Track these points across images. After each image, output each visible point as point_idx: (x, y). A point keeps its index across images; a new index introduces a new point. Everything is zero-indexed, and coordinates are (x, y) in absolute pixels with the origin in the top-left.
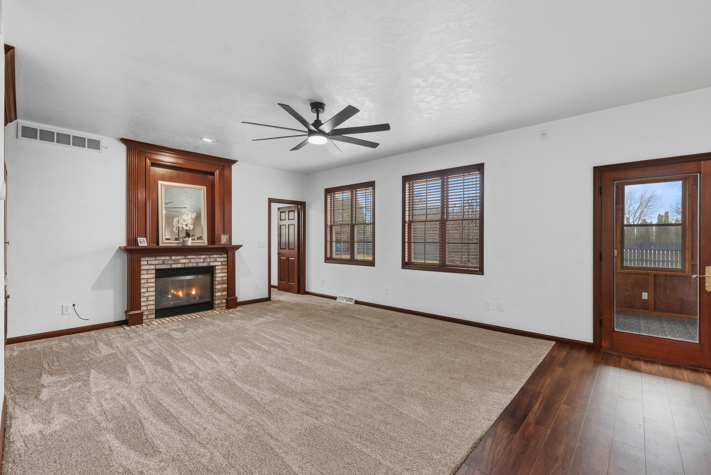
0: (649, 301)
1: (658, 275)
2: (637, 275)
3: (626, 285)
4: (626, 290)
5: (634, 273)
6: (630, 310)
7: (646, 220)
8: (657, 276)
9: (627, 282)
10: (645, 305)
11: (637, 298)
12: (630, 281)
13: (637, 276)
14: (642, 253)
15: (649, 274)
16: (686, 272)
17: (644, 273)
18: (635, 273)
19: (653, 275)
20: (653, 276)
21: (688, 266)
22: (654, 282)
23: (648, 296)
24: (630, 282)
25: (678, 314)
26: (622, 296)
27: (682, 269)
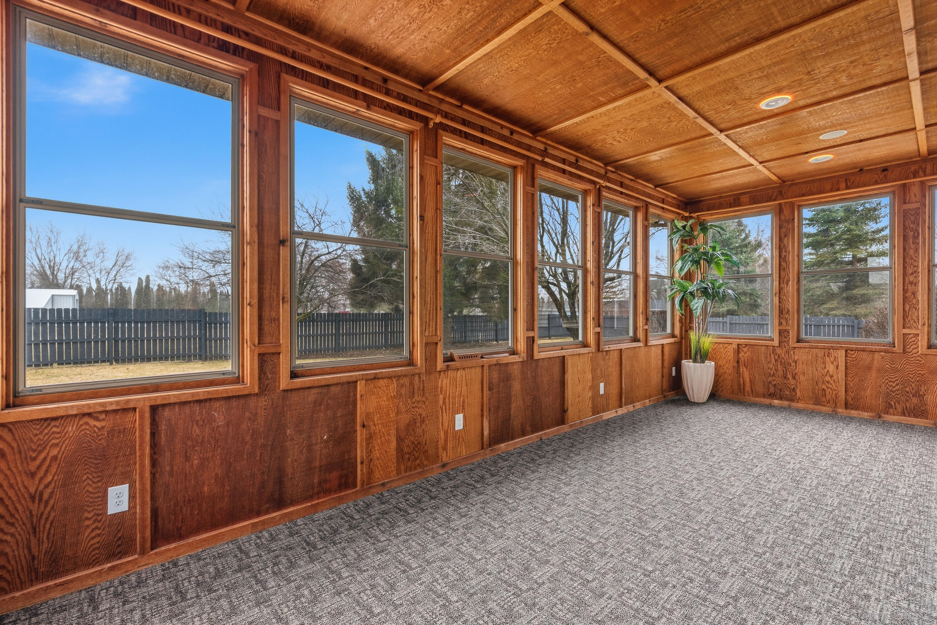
0: (135, 513)
1: (164, 406)
2: (86, 419)
3: (33, 475)
4: (33, 498)
5: (68, 416)
6: (56, 585)
7: (123, 284)
8: (160, 409)
9: (38, 462)
10: (119, 535)
11: (87, 519)
12: (54, 452)
13: (87, 423)
14: (116, 329)
15: (134, 409)
16: (243, 382)
17: (114, 407)
18: (76, 415)
19: (147, 409)
20: (147, 415)
21: (252, 360)
22: (153, 434)
23: (132, 497)
24: (55, 458)
25: (226, 524)
26: (12, 535)
27: (235, 373)
